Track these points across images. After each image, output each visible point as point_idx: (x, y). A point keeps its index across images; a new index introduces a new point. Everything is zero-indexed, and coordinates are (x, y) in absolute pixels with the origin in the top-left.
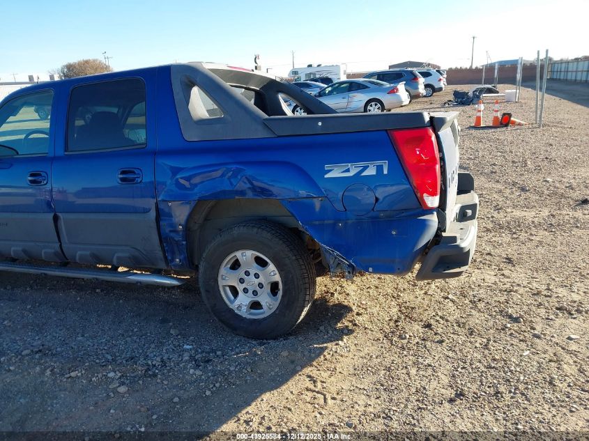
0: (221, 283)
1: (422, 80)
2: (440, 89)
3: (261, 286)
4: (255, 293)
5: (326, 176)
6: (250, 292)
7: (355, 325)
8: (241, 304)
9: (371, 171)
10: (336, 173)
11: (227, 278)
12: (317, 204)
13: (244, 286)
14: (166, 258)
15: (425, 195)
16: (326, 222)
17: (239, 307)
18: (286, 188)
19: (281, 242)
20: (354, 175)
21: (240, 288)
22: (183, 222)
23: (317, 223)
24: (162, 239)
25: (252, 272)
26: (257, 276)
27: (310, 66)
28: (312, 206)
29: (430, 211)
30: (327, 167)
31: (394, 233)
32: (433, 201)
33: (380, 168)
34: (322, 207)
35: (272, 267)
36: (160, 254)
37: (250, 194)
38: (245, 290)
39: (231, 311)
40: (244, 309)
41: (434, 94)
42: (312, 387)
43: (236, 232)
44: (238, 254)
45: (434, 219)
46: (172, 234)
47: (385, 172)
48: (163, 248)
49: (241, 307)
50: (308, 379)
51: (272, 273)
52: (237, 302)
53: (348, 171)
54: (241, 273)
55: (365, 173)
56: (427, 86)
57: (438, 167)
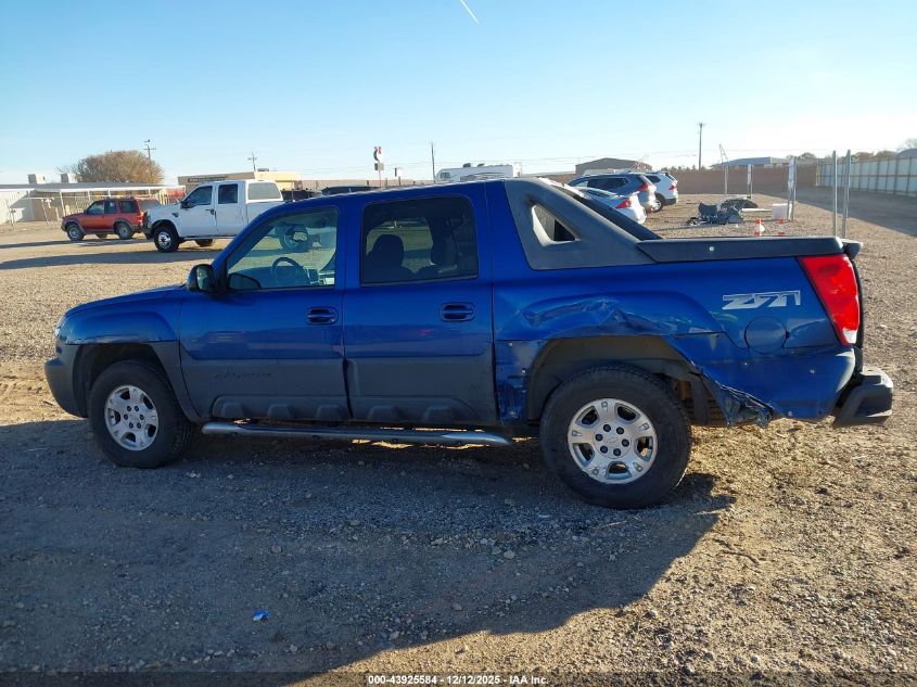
0: (571, 440)
1: (652, 188)
2: (673, 201)
3: (625, 443)
4: (617, 452)
5: (724, 308)
6: (611, 451)
7: (733, 492)
8: (597, 466)
9: (780, 302)
10: (736, 303)
11: (578, 433)
12: (713, 340)
13: (602, 443)
14: (498, 409)
15: (844, 330)
16: (726, 361)
17: (596, 470)
18: (670, 322)
19: (657, 388)
20: (758, 308)
21: (596, 446)
22: (527, 366)
23: (715, 362)
24: (498, 387)
25: (615, 427)
26: (620, 431)
27: (467, 166)
28: (705, 344)
29: (847, 347)
30: (725, 298)
31: (813, 372)
32: (851, 337)
33: (790, 299)
34: (719, 344)
35: (643, 419)
36: (493, 406)
37: (623, 331)
38: (604, 450)
39: (585, 475)
40: (603, 472)
41: (664, 208)
42: (727, 549)
43: (596, 376)
44: (597, 404)
45: (851, 355)
46: (511, 381)
47: (798, 303)
48: (496, 397)
49: (598, 471)
50: (717, 544)
51: (644, 426)
52: (593, 464)
53: (752, 301)
54: (598, 428)
55: (773, 305)
56: (659, 196)
57: (857, 298)
